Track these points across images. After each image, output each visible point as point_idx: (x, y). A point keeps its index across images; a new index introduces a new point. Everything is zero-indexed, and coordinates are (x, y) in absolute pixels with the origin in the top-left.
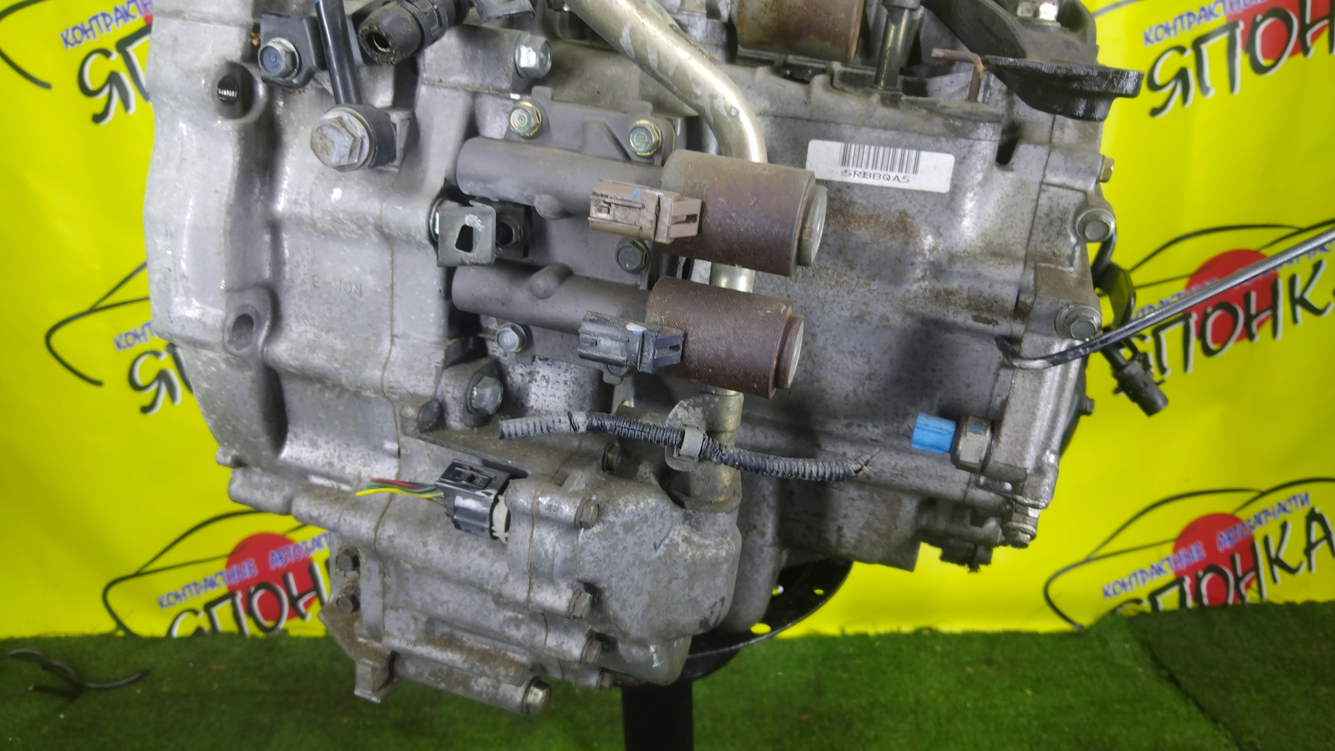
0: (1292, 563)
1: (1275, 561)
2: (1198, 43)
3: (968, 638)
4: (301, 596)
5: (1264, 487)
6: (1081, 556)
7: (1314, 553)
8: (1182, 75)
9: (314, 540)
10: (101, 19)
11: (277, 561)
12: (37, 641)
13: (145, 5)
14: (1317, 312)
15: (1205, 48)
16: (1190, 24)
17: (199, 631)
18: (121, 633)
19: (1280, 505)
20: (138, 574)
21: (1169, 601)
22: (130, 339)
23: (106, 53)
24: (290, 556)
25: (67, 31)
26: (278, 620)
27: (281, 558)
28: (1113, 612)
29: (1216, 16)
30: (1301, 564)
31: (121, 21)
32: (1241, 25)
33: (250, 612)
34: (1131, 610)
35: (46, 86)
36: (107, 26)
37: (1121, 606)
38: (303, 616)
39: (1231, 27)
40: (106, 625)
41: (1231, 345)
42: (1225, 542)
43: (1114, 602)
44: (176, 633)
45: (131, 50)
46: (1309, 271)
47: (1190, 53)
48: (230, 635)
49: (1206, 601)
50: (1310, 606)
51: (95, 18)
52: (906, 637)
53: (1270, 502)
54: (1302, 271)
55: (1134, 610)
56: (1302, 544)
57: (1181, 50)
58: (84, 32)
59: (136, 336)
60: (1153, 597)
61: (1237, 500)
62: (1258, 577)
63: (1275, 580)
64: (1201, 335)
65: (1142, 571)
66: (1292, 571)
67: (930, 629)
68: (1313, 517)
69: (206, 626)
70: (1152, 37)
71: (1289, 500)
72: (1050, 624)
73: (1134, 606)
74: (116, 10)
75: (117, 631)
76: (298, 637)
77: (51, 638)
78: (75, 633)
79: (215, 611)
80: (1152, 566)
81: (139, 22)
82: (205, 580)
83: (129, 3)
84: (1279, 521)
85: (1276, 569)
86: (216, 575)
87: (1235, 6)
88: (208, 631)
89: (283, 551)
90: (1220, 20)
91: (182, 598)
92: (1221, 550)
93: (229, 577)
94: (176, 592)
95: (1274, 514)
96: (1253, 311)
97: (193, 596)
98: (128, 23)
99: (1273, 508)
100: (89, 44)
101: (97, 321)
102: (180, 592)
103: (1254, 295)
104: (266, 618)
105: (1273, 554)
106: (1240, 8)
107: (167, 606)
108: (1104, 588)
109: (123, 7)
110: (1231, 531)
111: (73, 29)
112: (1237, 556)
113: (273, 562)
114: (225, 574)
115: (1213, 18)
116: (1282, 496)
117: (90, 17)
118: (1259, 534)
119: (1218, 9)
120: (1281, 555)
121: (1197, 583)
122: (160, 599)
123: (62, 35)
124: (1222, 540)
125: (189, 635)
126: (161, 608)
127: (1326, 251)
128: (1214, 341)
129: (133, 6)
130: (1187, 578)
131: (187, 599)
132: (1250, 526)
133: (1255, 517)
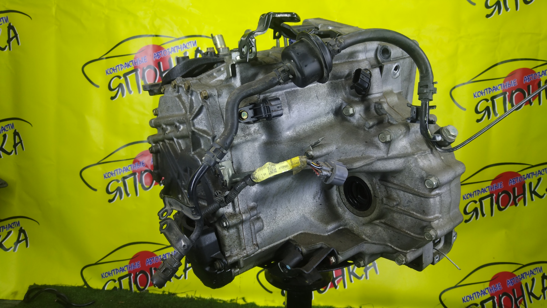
0: (538, 296)
1: (530, 294)
2: (493, 98)
5: (524, 264)
6: (453, 285)
7: (546, 292)
8: (487, 109)
9: (163, 255)
10: (120, 66)
11: (149, 263)
12: (55, 286)
13: (135, 63)
14: (541, 197)
15: (495, 100)
16: (490, 92)
17: (115, 288)
18: (85, 287)
19: (531, 271)
20: (96, 264)
21: (489, 305)
22: (109, 175)
23: (119, 77)
24: (154, 261)
25: (108, 69)
26: (145, 287)
27: (150, 262)
29: (499, 90)
30: (541, 296)
31: (126, 67)
32: (508, 93)
33: (136, 282)
35: (97, 86)
36: (122, 69)
37: (470, 306)
39: (504, 94)
40: (81, 283)
42: (510, 284)
43: (467, 304)
44: (106, 288)
45: (128, 77)
46: (537, 181)
47: (490, 102)
48: (126, 290)
49: (503, 307)
51: (118, 66)
53: (527, 269)
56: (541, 288)
57: (487, 100)
58: (114, 70)
59: (112, 174)
60: (482, 303)
61: (515, 267)
62: (524, 299)
63: (531, 302)
64: (497, 203)
65: (477, 292)
66: (538, 298)
68: (544, 277)
69: (118, 287)
70: (476, 95)
71: (535, 269)
73: (475, 307)
74: (125, 64)
75: (84, 286)
76: (152, 294)
77: (60, 286)
78: (69, 285)
79: (123, 281)
80: (481, 291)
81: (132, 68)
82: (121, 268)
83: (130, 62)
84: (531, 278)
85: (531, 297)
86: (125, 266)
87: (505, 87)
88: (119, 288)
89: (151, 259)
90: (500, 91)
91: (111, 275)
92: (508, 286)
93: (130, 268)
94: (109, 272)
95: (529, 274)
96: (516, 195)
97: (115, 274)
98: (128, 68)
99: (528, 272)
100: (114, 74)
101: (99, 167)
102: (110, 272)
103: (516, 188)
104: (141, 286)
105: (530, 291)
106: (507, 88)
107: (104, 278)
108: (463, 298)
109: (128, 63)
110: (512, 279)
111: (110, 69)
112: (515, 290)
113: (147, 263)
114: (128, 266)
115: (498, 90)
116: (532, 267)
117: (116, 66)
118: (523, 282)
119: (500, 87)
120: (533, 292)
121: (499, 299)
122: (102, 275)
123: (106, 70)
124: (509, 283)
125: (111, 289)
126: (102, 278)
127: (542, 174)
128: (502, 205)
129: (131, 63)
130: (495, 297)
131: (112, 275)
132: (520, 278)
133: (521, 275)
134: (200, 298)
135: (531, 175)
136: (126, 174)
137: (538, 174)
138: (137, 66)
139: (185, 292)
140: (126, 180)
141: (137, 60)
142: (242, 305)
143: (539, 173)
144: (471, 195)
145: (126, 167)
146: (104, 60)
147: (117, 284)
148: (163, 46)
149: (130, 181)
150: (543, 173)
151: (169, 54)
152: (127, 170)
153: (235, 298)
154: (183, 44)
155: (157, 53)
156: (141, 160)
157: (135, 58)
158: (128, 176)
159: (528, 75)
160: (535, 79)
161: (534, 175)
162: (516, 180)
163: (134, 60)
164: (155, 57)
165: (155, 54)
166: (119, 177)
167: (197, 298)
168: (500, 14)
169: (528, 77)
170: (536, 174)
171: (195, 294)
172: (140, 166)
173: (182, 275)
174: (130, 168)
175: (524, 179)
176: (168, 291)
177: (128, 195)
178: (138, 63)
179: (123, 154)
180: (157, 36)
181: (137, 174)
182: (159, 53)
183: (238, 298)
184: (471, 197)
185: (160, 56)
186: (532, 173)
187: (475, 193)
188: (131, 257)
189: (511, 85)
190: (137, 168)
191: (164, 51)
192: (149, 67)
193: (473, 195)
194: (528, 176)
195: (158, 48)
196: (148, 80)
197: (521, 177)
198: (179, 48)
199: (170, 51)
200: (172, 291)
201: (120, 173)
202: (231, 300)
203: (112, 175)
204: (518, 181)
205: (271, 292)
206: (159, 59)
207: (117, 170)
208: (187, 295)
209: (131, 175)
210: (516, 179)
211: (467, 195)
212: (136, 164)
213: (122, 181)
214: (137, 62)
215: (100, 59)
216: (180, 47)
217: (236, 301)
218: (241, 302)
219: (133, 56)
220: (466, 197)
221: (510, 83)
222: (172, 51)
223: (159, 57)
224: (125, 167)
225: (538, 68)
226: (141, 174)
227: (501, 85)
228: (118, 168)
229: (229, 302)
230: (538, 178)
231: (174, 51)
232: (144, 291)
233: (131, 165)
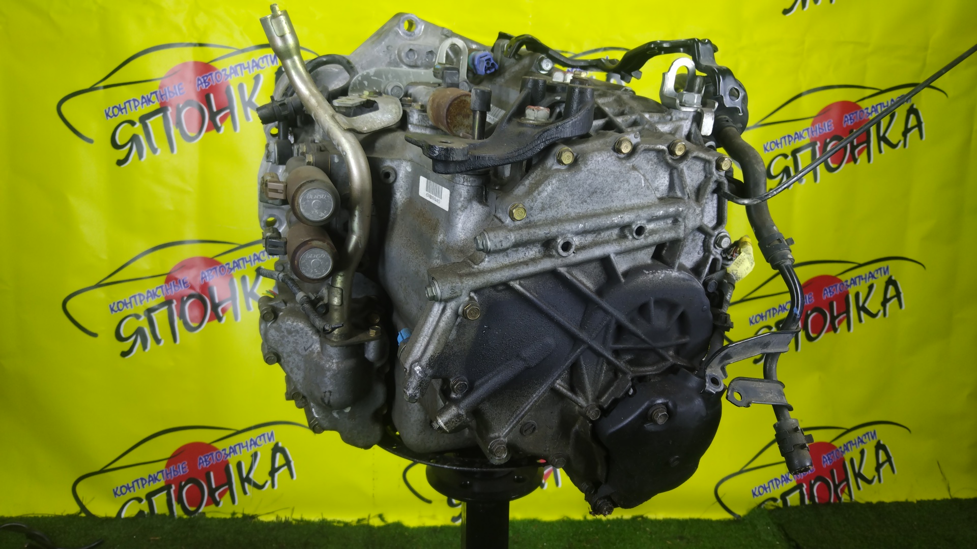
0: (869, 477)
1: (858, 475)
2: (795, 153)
3: (667, 523)
4: (217, 488)
5: (849, 427)
6: (737, 470)
7: (882, 470)
8: (786, 170)
9: (231, 448)
10: (132, 103)
11: (203, 463)
12: (21, 519)
13: (161, 96)
14: (873, 316)
15: (799, 155)
16: (789, 142)
17: (141, 513)
18: (83, 515)
19: (859, 438)
20: (102, 471)
21: (794, 499)
22: (121, 306)
23: (132, 123)
24: (214, 459)
25: (109, 108)
26: (199, 508)
27: (206, 461)
28: (760, 506)
29: (804, 138)
30: (874, 477)
31: (145, 105)
32: (819, 144)
33: (180, 500)
34: (770, 505)
35: (90, 141)
36: (136, 107)
37: (763, 502)
38: (217, 504)
39: (812, 144)
40: (74, 509)
41: (823, 334)
42: (826, 462)
43: (760, 499)
44: (124, 515)
45: (148, 122)
46: (867, 290)
47: (790, 158)
48: (164, 515)
49: (817, 500)
50: (881, 504)
51: (129, 102)
52: (627, 521)
53: (853, 436)
54: (862, 288)
55: (772, 506)
56: (874, 464)
57: (785, 156)
58: (120, 109)
59: (125, 304)
60: (784, 496)
61: (834, 433)
62: (848, 485)
63: (859, 488)
65: (776, 479)
66: (869, 482)
67: (642, 517)
68: (880, 446)
69: (147, 511)
70: (768, 148)
71: (865, 435)
72: (720, 515)
73: (772, 503)
74: (143, 97)
75: (80, 513)
76: (212, 519)
77: (31, 517)
78: (49, 515)
79: (155, 499)
80: (782, 476)
81: (156, 106)
82: (150, 476)
83: (151, 94)
84: (859, 449)
85: (859, 480)
86: (158, 473)
87: (814, 133)
88: (148, 513)
89: (208, 456)
90: (806, 140)
91: (132, 489)
92: (825, 466)
93: (167, 474)
94: (128, 485)
95: (856, 444)
96: (835, 314)
97: (139, 488)
98: (149, 106)
99: (855, 440)
100: (122, 117)
101: (100, 293)
102: (130, 485)
103: (835, 303)
104: (190, 505)
105: (857, 470)
106: (817, 134)
107: (119, 495)
108: (753, 491)
109: (147, 96)
110: (830, 454)
111: (113, 108)
112: (835, 471)
113: (200, 463)
114: (164, 472)
115: (802, 139)
116: (860, 432)
117: (125, 101)
118: (847, 457)
119: (805, 134)
120: (862, 471)
121: (810, 488)
122: (115, 490)
123: (105, 111)
124: (825, 460)
125: (133, 516)
126: (115, 497)
127: (875, 278)
128: (813, 332)
129: (154, 96)
130: (804, 485)
131: (134, 490)
132: (842, 451)
133: (844, 445)
134: (302, 520)
135: (857, 279)
136: (152, 303)
137: (869, 277)
138: (165, 102)
139: (273, 512)
140: (154, 315)
141: (165, 90)
142: (379, 528)
143: (871, 275)
144: (762, 317)
145: (153, 291)
146: (102, 91)
147: (144, 506)
148: (213, 64)
149: (160, 317)
150: (876, 275)
151: (226, 79)
152: (154, 295)
153: (366, 516)
154: (252, 60)
155: (203, 77)
156: (180, 276)
157: (160, 87)
158: (157, 307)
159: (850, 113)
160: (861, 118)
161: (862, 279)
162: (834, 290)
163: (160, 91)
164: (198, 85)
165: (199, 80)
166: (140, 309)
167: (296, 520)
168: (806, 9)
169: (850, 115)
170: (865, 278)
171: (292, 514)
172: (179, 287)
173: (266, 482)
174: (159, 292)
175: (847, 287)
176: (241, 511)
177: (158, 341)
178: (167, 97)
179: (144, 266)
180: (201, 45)
181: (175, 302)
182: (207, 76)
183: (371, 516)
184: (763, 320)
185: (209, 84)
186: (860, 277)
187: (768, 313)
188: (169, 455)
189: (823, 130)
190: (174, 291)
191: (216, 74)
192: (188, 103)
193: (766, 316)
194: (854, 281)
195: (205, 69)
196: (188, 129)
197: (843, 284)
198: (245, 68)
199: (228, 72)
200: (249, 511)
201: (141, 301)
202: (359, 521)
203: (125, 307)
204: (837, 290)
205: (429, 502)
206: (207, 88)
207: (134, 296)
208: (277, 517)
209: (162, 305)
210: (835, 287)
211: (756, 316)
212: (171, 285)
213: (145, 315)
214: (166, 94)
215: (92, 89)
216: (246, 65)
217: (368, 520)
218: (376, 522)
219: (158, 83)
220: (754, 321)
221: (821, 126)
222: (231, 74)
223: (207, 84)
224: (151, 290)
225: (866, 101)
226: (182, 301)
227: (807, 129)
228: (136, 293)
229: (354, 524)
230: (869, 284)
231: (236, 73)
232: (197, 515)
233: (161, 287)
